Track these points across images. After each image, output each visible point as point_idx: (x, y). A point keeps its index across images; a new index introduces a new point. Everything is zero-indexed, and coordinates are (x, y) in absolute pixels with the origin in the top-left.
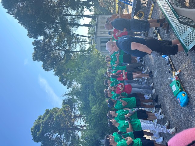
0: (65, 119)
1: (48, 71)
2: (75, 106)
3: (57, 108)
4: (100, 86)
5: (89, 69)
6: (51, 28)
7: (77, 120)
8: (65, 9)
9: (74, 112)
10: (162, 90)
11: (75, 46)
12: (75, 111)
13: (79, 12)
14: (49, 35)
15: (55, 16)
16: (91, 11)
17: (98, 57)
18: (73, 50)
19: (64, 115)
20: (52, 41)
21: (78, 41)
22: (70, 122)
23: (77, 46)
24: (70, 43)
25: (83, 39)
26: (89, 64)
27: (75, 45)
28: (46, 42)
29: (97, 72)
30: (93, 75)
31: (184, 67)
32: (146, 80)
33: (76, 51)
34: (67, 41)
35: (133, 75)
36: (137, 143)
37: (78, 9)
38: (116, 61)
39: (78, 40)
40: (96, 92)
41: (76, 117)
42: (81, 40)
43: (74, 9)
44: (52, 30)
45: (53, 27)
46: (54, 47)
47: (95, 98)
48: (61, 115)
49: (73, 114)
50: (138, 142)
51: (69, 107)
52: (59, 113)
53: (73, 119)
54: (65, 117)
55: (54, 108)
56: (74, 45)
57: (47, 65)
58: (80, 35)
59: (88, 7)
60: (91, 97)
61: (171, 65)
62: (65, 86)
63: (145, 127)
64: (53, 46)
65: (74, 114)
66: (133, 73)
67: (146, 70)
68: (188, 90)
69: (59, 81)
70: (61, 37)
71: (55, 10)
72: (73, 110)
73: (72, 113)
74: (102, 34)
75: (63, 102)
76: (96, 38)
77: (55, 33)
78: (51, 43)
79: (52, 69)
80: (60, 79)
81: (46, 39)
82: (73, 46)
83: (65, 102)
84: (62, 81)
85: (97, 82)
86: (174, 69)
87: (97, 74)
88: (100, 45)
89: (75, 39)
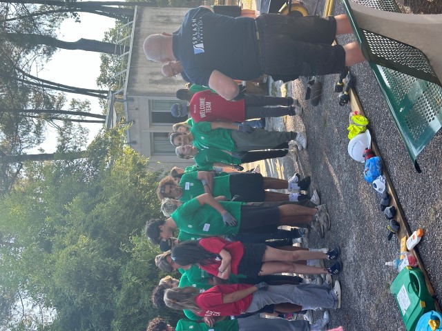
4: (140, 313)
5: (94, 235)
11: (38, 133)
17: (136, 182)
18: (24, 151)
21: (50, 111)
23: (44, 134)
25: (74, 102)
27: (39, 127)
29: (131, 246)
30: (112, 263)
31: (432, 218)
33: (39, 153)
39: (51, 105)
42: (66, 107)
56: (29, 127)
58: (60, 87)
74: (157, 82)
76: (131, 99)
82: (25, 133)
85: (129, 295)
86: (404, 227)
87: (129, 254)
88: (147, 128)
89: (38, 104)
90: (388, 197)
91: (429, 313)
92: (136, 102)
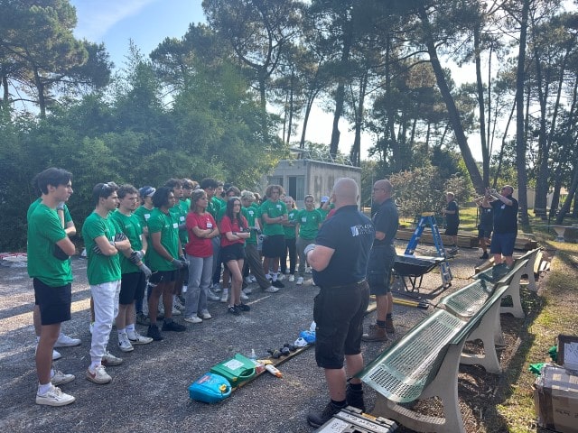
0: (37, 46)
1: (203, 5)
2: (80, 85)
3: (75, 22)
4: (171, 168)
5: (223, 138)
6: (331, 30)
7: (28, 88)
8: (378, 80)
9: (58, 80)
10: (206, 339)
11: (277, 101)
12: (62, 85)
13: (369, 119)
14: (314, 23)
15: (364, 47)
16: (372, 151)
17: (256, 167)
19: (50, 44)
20: (296, 29)
21: (292, 109)
22: (20, 65)
23: (276, 105)
24: (288, 85)
25: (296, 126)
26: (238, 139)
27: (280, 102)
28: (293, 10)
29: (216, 163)
30: (205, 150)
31: (292, 383)
32: (217, 298)
34: (293, 77)
35: (238, 259)
36: (63, 270)
37: (376, 117)
38: (270, 216)
39: (295, 111)
40: (152, 156)
41: (42, 85)
42: (294, 121)
43: (376, 106)
44: (326, 35)
45: (333, 38)
46: (276, 32)
47: (131, 151)
48: (49, 33)
49: (50, 75)
50: (65, 274)
51: (80, 63)
52: (58, 28)
53: (32, 75)
54: (44, 47)
55: (73, 10)
56: (280, 96)
57: (222, 6)
59: (382, 145)
60: (134, 138)
61: (286, 354)
62: (151, 56)
63: (104, 295)
64: (280, 31)
65: (52, 81)
66: (242, 261)
67: (246, 297)
68: (236, 399)
69: (168, 39)
70: (302, 59)
71: (379, 50)
72: (67, 78)
73: (57, 72)
74: (316, 180)
75: (95, 46)
76: (305, 163)
77: (317, 43)
78: (289, 26)
79: (208, 19)
80: (174, 41)
81: (302, 12)
82: (276, 93)
83: (95, 51)
84: (168, 47)
85: (183, 161)
86: (278, 362)
87: (210, 162)
88: (286, 174)
89: (296, 102)
90: (294, 349)
91: (229, 384)
92: (303, 167)
